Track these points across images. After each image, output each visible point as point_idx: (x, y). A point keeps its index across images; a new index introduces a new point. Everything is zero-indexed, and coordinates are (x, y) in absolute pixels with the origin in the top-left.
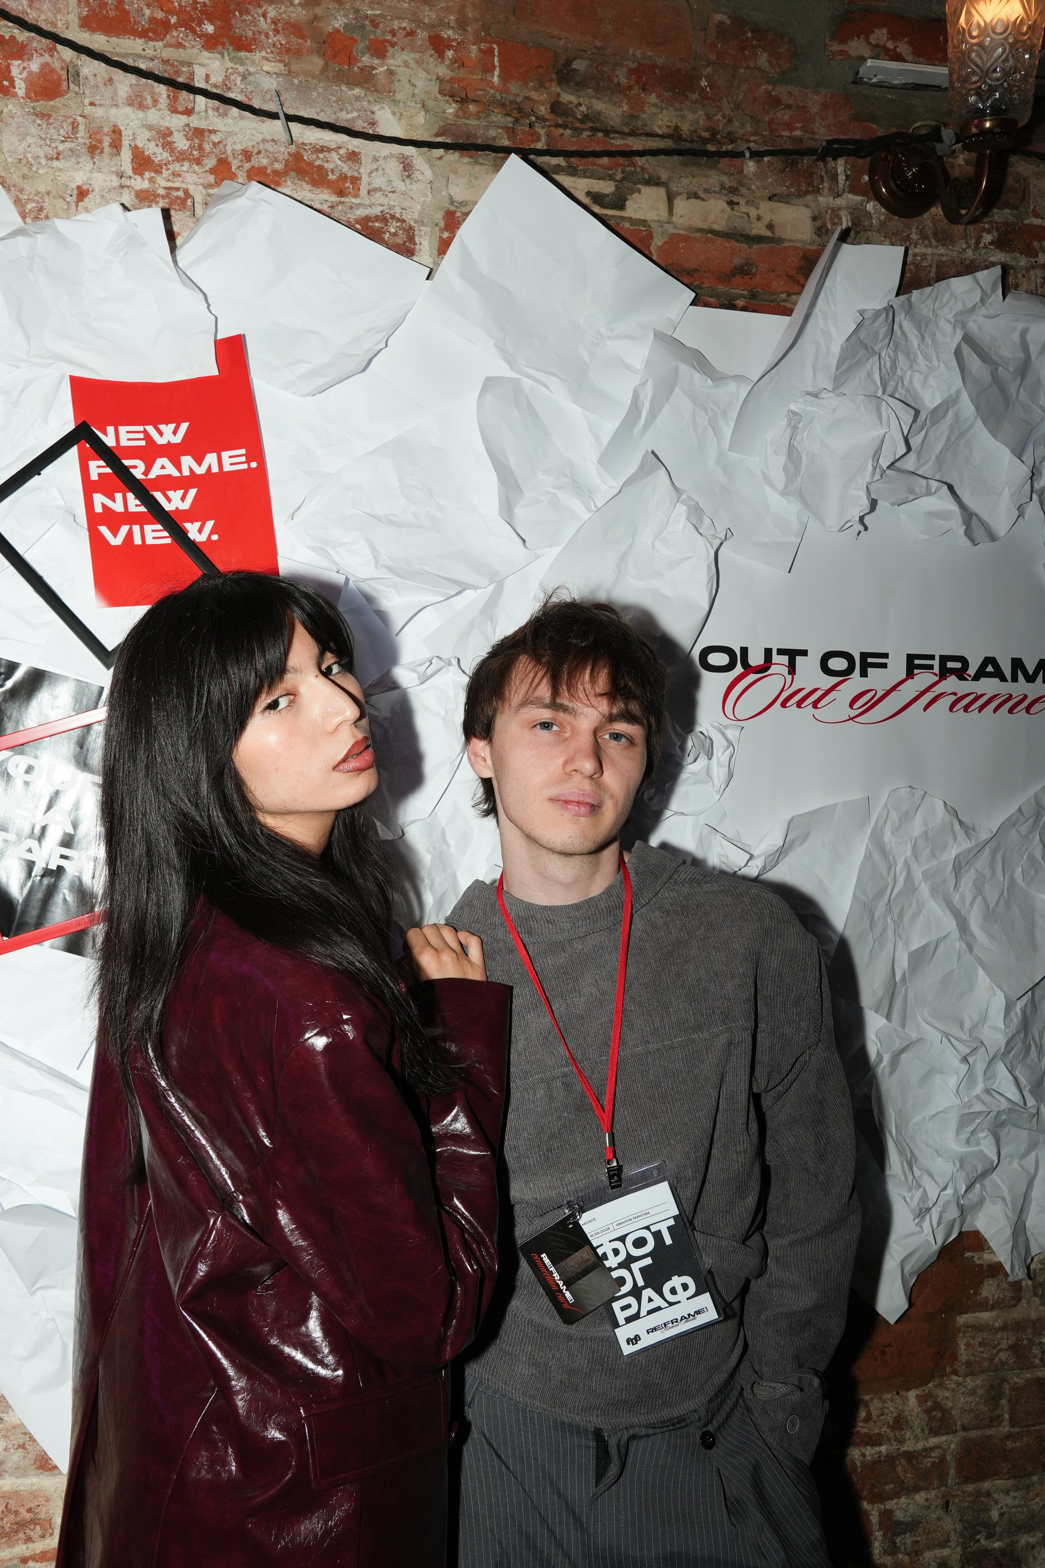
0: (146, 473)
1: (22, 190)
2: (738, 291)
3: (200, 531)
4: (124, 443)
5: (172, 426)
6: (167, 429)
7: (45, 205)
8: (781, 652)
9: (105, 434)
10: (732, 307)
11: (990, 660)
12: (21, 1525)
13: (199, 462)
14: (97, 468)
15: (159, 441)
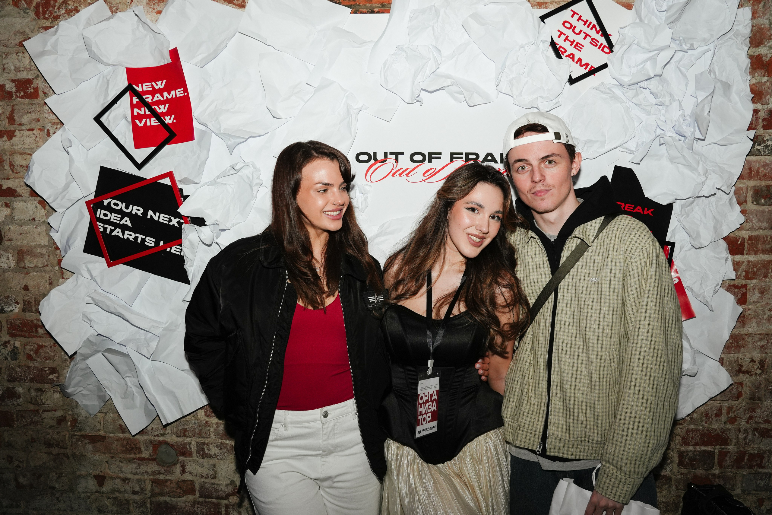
0: (152, 100)
1: (111, 3)
2: (376, 5)
3: (170, 119)
4: (145, 89)
5: (161, 82)
6: (159, 83)
7: (119, 7)
8: (391, 154)
9: (138, 87)
10: (372, 12)
11: (489, 154)
12: (132, 449)
13: (169, 95)
14: (135, 100)
15: (157, 87)
